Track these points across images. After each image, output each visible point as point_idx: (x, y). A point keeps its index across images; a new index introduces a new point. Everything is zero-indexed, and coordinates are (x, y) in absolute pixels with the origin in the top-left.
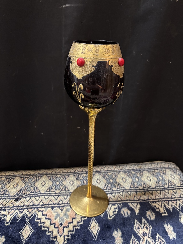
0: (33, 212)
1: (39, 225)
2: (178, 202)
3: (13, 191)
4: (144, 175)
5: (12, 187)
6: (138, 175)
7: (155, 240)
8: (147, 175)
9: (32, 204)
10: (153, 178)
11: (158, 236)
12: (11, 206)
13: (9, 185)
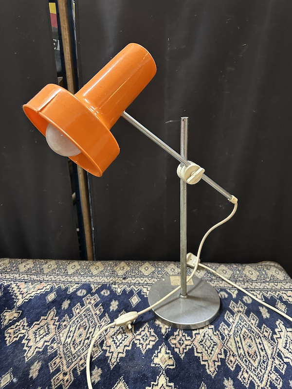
0: (139, 288)
1: (145, 296)
2: (278, 293)
3: (120, 273)
4: (246, 269)
5: (118, 269)
6: (240, 269)
7: (248, 317)
8: (250, 269)
9: (137, 282)
10: (255, 273)
11: (252, 313)
12: (120, 282)
13: (116, 268)
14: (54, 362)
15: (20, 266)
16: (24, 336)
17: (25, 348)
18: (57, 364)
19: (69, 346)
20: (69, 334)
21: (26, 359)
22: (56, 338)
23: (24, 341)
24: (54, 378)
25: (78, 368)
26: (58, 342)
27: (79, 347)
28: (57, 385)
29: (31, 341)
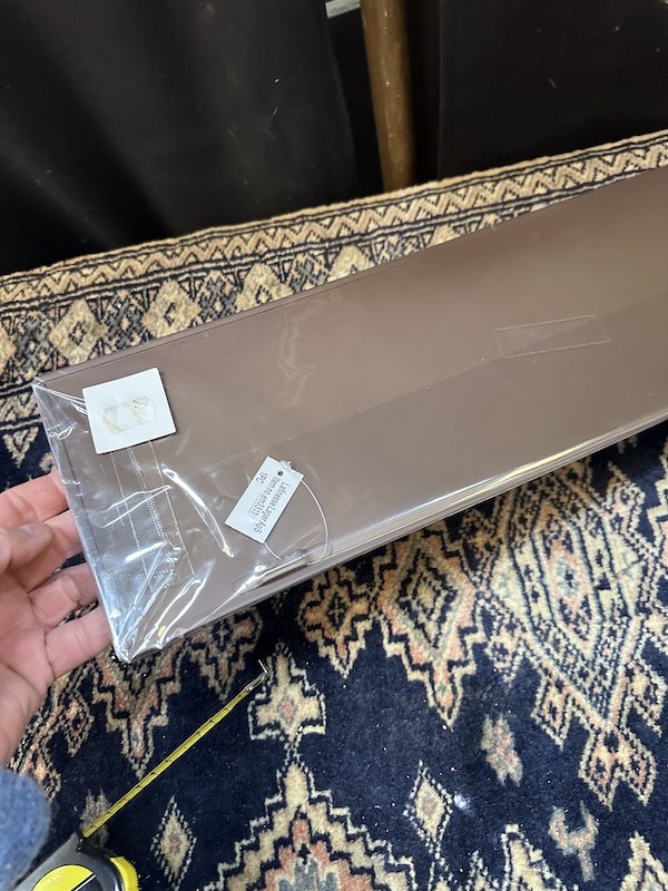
14: (545, 706)
15: (147, 321)
16: (376, 626)
17: (413, 676)
18: (559, 710)
19: (554, 630)
20: (527, 584)
21: (444, 716)
22: (488, 606)
23: (392, 649)
24: (583, 765)
25: (640, 710)
26: (506, 622)
27: (595, 629)
28: (608, 787)
29: (413, 643)
